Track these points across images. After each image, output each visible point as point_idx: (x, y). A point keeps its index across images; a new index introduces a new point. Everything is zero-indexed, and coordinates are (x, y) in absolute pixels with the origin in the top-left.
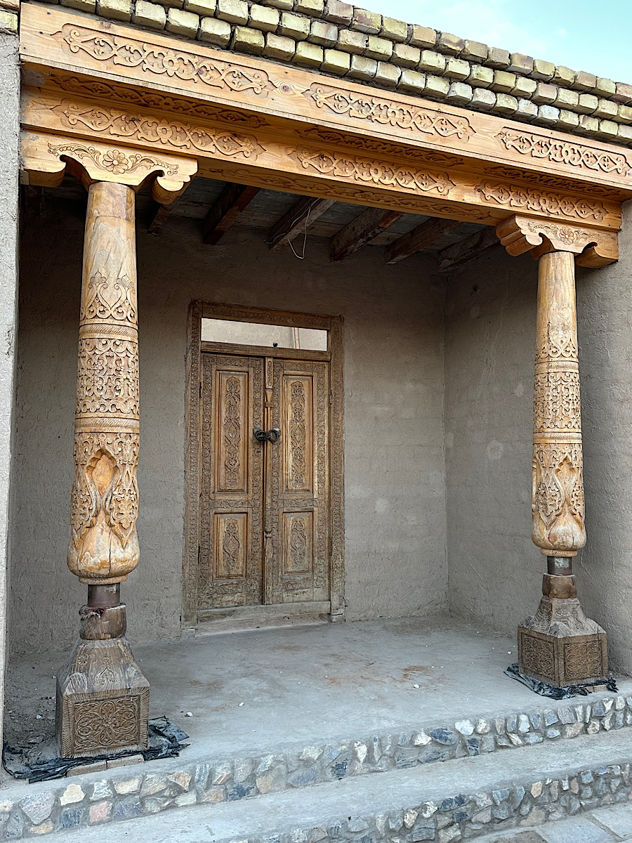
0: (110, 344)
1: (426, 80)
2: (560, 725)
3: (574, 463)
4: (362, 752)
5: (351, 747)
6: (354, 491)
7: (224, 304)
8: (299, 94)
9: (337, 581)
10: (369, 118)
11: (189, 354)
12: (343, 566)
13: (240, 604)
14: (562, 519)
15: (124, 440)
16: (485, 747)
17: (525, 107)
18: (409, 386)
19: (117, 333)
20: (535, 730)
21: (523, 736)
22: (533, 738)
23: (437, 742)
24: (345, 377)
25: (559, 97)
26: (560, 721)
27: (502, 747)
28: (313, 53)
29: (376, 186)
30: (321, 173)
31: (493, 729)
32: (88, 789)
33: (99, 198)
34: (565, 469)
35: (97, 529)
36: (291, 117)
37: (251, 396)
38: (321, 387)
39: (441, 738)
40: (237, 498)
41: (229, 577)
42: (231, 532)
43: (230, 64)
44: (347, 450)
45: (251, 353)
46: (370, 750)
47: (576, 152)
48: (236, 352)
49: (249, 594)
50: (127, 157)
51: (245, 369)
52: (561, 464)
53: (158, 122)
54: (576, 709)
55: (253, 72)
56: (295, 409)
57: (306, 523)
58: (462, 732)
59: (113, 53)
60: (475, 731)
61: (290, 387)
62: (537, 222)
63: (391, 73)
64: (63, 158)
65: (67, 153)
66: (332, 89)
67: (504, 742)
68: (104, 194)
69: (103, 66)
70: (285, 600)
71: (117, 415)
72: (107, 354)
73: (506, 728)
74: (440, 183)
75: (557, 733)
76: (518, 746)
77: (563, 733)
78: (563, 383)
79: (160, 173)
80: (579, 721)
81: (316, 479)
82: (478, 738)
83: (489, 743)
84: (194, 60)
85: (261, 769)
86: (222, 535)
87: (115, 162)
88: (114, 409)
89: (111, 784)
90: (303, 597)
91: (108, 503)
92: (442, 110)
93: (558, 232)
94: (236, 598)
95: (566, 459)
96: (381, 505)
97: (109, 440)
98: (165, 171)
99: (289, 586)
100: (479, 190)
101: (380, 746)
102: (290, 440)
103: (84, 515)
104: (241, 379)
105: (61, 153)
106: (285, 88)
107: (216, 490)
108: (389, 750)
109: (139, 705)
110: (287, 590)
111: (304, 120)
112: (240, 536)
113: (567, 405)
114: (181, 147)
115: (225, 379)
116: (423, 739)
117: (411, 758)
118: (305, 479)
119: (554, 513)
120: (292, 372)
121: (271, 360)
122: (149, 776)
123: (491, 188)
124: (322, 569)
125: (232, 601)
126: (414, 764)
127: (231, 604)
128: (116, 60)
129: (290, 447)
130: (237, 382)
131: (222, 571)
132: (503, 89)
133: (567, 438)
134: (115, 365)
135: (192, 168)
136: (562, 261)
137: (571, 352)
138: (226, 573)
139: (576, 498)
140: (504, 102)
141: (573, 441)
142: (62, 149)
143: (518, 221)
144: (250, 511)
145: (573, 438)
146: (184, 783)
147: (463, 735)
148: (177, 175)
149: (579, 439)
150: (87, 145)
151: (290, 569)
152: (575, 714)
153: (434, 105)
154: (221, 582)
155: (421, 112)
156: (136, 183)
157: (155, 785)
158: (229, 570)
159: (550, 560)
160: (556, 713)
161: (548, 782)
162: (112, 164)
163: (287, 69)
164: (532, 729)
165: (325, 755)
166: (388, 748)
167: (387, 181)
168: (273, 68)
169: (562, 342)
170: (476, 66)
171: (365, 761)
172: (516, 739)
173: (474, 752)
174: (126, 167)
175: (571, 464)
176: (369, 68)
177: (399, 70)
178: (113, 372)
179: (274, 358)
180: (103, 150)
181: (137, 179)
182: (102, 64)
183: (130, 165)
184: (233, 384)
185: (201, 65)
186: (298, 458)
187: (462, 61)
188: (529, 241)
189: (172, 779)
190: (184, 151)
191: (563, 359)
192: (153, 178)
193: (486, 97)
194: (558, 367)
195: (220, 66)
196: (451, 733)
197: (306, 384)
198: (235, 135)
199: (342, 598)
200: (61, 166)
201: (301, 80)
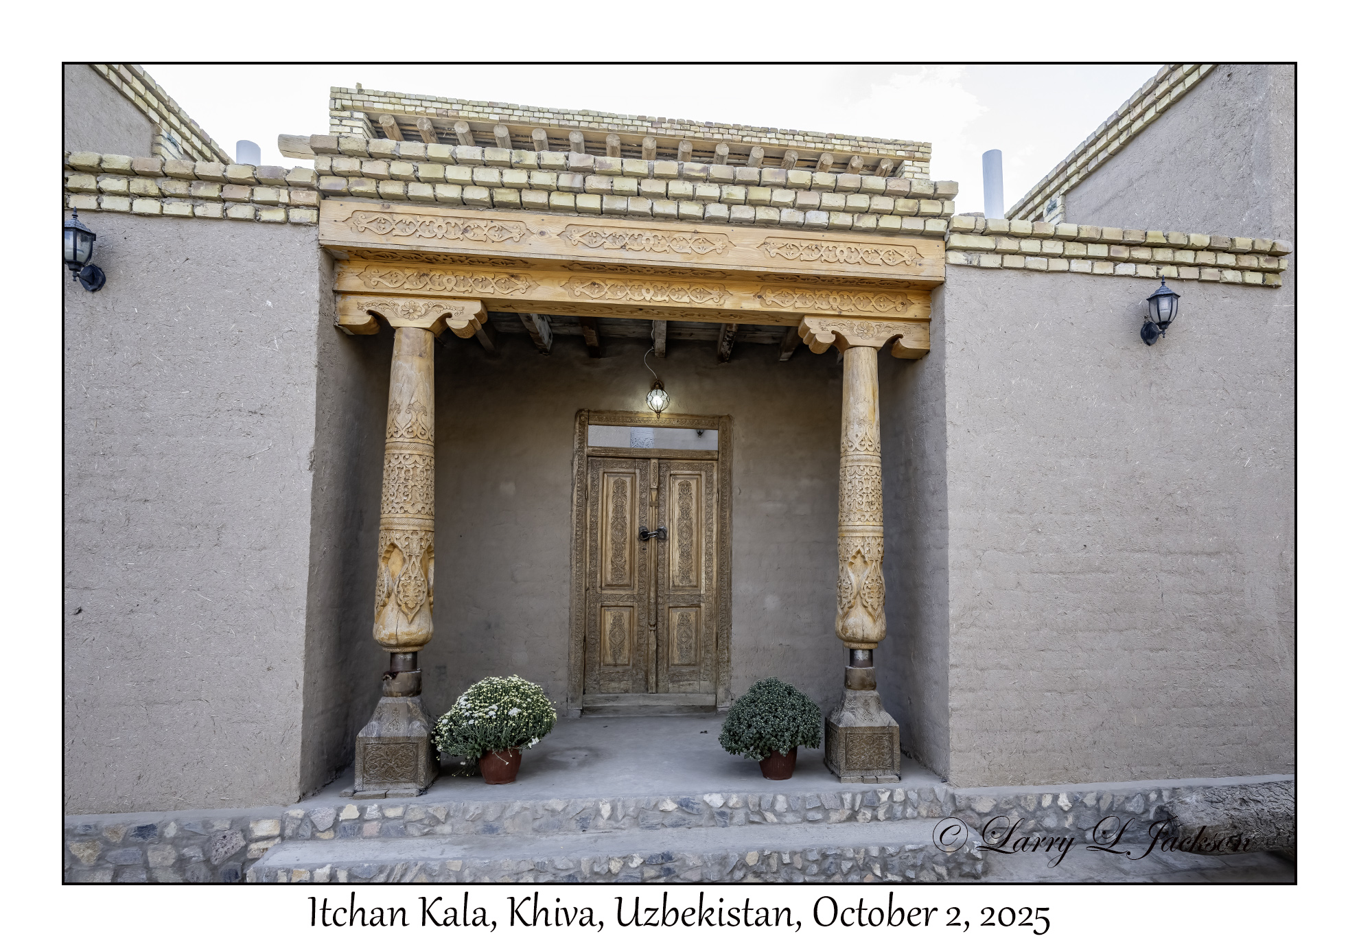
0: (401, 458)
1: (678, 206)
2: (821, 808)
3: (866, 556)
4: (606, 810)
5: (596, 804)
6: (742, 587)
7: (609, 411)
8: (554, 236)
9: (724, 677)
10: (623, 247)
11: (576, 459)
12: (729, 661)
13: (626, 691)
14: (854, 612)
15: (411, 536)
16: (735, 820)
17: (788, 215)
18: (805, 482)
19: (406, 449)
20: (793, 811)
21: (778, 815)
22: (790, 818)
23: (684, 810)
24: (734, 475)
25: (823, 201)
26: (823, 805)
27: (753, 822)
28: (565, 200)
29: (648, 304)
30: (593, 299)
31: (746, 804)
32: (362, 810)
33: (400, 341)
34: (859, 561)
35: (389, 608)
36: (547, 257)
37: (638, 496)
38: (709, 486)
39: (687, 806)
40: (623, 592)
41: (615, 665)
42: (617, 622)
43: (492, 221)
44: (735, 547)
45: (635, 455)
46: (613, 809)
47: (853, 250)
48: (620, 455)
49: (634, 682)
50: (421, 305)
51: (631, 470)
52: (855, 557)
53: (443, 273)
54: (843, 796)
55: (512, 224)
56: (682, 508)
57: (693, 618)
58: (711, 804)
59: (392, 227)
60: (725, 804)
61: (677, 487)
62: (830, 320)
63: (642, 206)
64: (370, 312)
65: (372, 308)
66: (584, 227)
67: (757, 818)
68: (403, 337)
69: (383, 240)
70: (671, 690)
71: (404, 515)
72: (398, 466)
73: (760, 805)
74: (715, 293)
75: (819, 816)
76: (773, 824)
77: (826, 818)
78: (857, 476)
79: (449, 315)
80: (846, 807)
81: (703, 576)
82: (728, 811)
83: (740, 816)
84: (460, 222)
85: (508, 814)
86: (608, 627)
87: (411, 311)
88: (403, 511)
89: (380, 808)
90: (690, 689)
91: (396, 587)
92: (698, 230)
93: (856, 328)
94: (623, 685)
95: (859, 552)
96: (771, 602)
97: (398, 536)
98: (453, 313)
99: (675, 678)
100: (760, 297)
101: (623, 806)
102: (676, 537)
103: (379, 596)
104: (628, 480)
105: (367, 309)
106: (542, 233)
107: (603, 585)
108: (633, 811)
109: (417, 751)
110: (673, 682)
111: (559, 258)
112: (626, 626)
113: (860, 499)
114: (464, 292)
115: (612, 480)
116: (670, 806)
117: (655, 821)
118: (693, 576)
119: (847, 606)
120: (679, 472)
121: (656, 461)
122: (412, 806)
123: (773, 293)
124: (709, 663)
125: (619, 688)
126: (658, 827)
127: (617, 691)
128: (394, 233)
129: (676, 544)
130: (624, 483)
131: (609, 660)
132: (761, 202)
133: (860, 531)
134: (404, 475)
135: (477, 307)
136: (859, 356)
137: (867, 446)
138: (613, 662)
139: (868, 590)
140: (763, 214)
141: (866, 534)
142: (368, 305)
143: (808, 321)
144: (636, 604)
145: (867, 531)
146: (441, 815)
147: (711, 807)
148: (463, 317)
149: (879, 532)
150: (388, 300)
151: (676, 662)
152: (842, 800)
153: (691, 227)
154: (607, 670)
155: (676, 235)
156: (428, 326)
157: (417, 814)
158: (615, 659)
159: (852, 651)
160: (818, 797)
161: (766, 853)
162: (408, 314)
163: (544, 217)
164: (790, 809)
165: (569, 808)
166: (631, 809)
167: (659, 298)
168: (531, 219)
169: (857, 436)
170: (726, 186)
171: (609, 818)
172: (770, 817)
173: (723, 823)
174: (420, 314)
175: (863, 557)
176: (619, 204)
177: (650, 202)
178: (402, 480)
179: (659, 459)
180: (401, 302)
181: (428, 322)
182: (383, 237)
183: (423, 312)
184: (620, 486)
185: (466, 225)
186: (685, 555)
187: (711, 184)
188: (820, 339)
189: (430, 811)
190: (466, 295)
191: (858, 453)
192: (442, 320)
193: (745, 213)
194: (853, 461)
195: (483, 224)
196: (699, 804)
197: (693, 484)
198: (512, 276)
199: (728, 691)
200: (369, 318)
201: (555, 225)
